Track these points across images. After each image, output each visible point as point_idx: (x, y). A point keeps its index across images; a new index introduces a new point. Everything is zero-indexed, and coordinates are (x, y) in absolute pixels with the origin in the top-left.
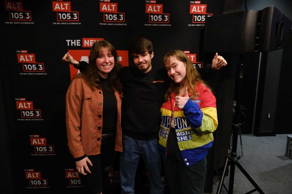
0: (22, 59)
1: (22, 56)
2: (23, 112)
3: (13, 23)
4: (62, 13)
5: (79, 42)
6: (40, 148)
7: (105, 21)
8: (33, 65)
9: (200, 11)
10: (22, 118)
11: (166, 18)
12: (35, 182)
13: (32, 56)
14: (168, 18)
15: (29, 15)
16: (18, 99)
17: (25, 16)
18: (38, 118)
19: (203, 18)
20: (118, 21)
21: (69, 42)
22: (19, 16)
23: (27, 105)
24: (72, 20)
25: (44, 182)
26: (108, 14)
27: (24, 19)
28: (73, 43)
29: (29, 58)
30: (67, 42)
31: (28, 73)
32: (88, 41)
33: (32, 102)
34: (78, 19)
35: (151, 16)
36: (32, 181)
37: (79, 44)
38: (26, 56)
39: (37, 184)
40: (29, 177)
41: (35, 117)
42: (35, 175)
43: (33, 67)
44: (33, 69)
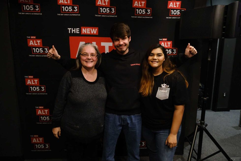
0: (31, 43)
1: (31, 41)
2: (31, 87)
3: (25, 14)
4: (65, 6)
5: (78, 30)
6: (44, 117)
7: (100, 13)
8: (40, 49)
9: (176, 7)
10: (30, 93)
11: (149, 12)
12: (39, 146)
13: (40, 41)
14: (150, 11)
15: (38, 7)
16: (27, 77)
17: (35, 8)
18: (43, 92)
19: (178, 12)
20: (110, 13)
21: (70, 30)
22: (30, 8)
23: (34, 82)
24: (73, 12)
25: (46, 146)
26: (103, 7)
27: (34, 11)
28: (74, 31)
29: (37, 43)
30: (69, 30)
31: (35, 55)
32: (86, 29)
33: (38, 79)
34: (78, 12)
35: (137, 10)
36: (36, 145)
37: (78, 32)
38: (35, 41)
39: (41, 148)
40: (34, 142)
41: (40, 91)
42: (39, 140)
43: (40, 50)
44: (40, 52)
